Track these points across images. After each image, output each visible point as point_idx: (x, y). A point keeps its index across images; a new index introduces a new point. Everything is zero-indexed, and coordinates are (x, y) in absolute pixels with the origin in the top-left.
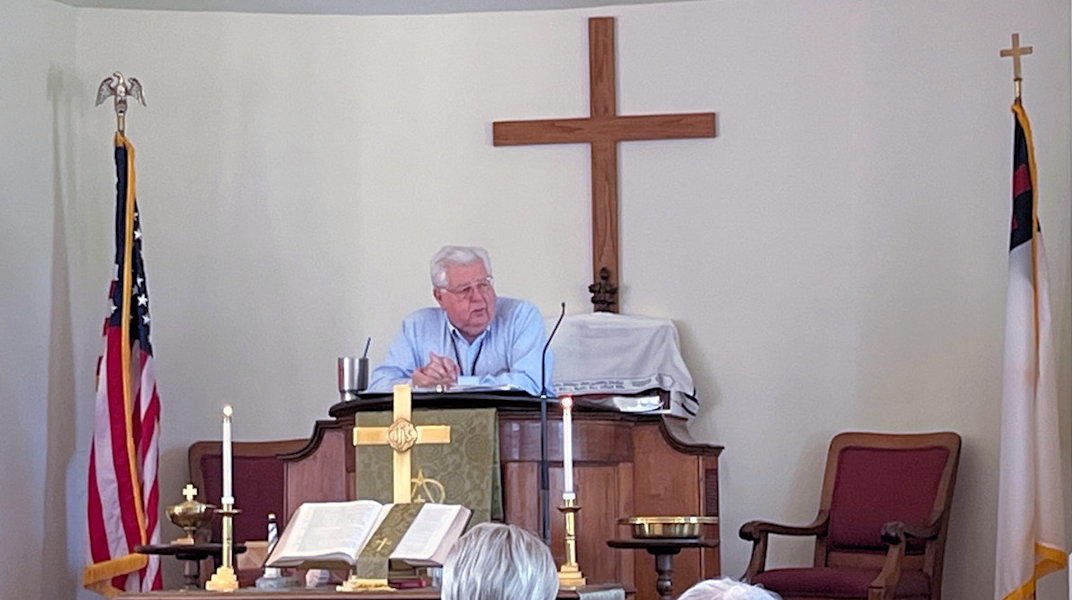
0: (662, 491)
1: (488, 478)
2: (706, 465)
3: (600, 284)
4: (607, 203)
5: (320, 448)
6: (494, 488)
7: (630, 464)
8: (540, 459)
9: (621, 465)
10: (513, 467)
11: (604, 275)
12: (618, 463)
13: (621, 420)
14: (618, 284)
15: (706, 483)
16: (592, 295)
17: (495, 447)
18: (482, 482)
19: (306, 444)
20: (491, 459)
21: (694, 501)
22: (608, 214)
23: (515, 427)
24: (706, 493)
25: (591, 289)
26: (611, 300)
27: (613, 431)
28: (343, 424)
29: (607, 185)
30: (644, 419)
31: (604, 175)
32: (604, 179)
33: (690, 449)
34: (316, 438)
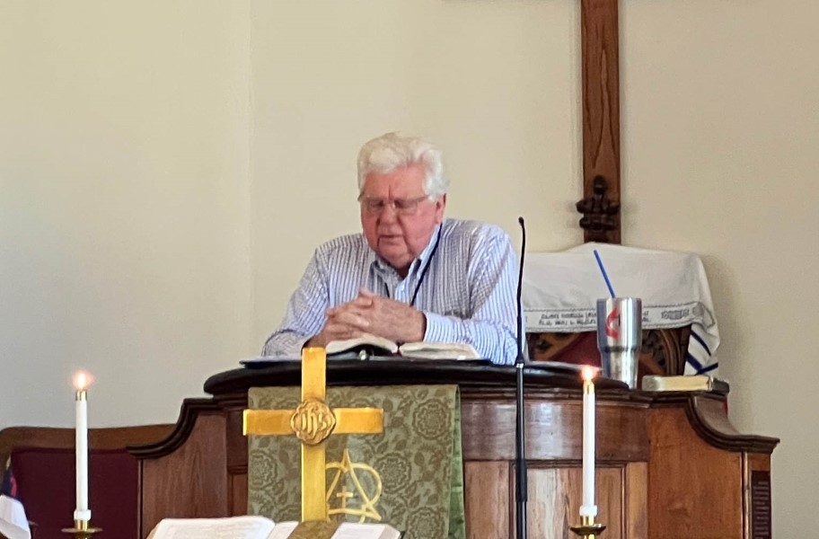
0: (689, 504)
2: (753, 466)
3: (593, 199)
4: (604, 83)
5: (189, 438)
7: (646, 463)
8: (514, 456)
9: (631, 466)
11: (599, 186)
12: (625, 463)
13: (632, 399)
14: (619, 200)
15: (753, 491)
16: (582, 216)
19: (171, 432)
21: (736, 515)
22: (605, 94)
23: (475, 409)
24: (754, 507)
25: (581, 207)
26: (611, 223)
27: (619, 416)
28: (226, 405)
29: (604, 56)
30: (664, 399)
31: (600, 43)
32: (600, 49)
33: (732, 443)
34: (185, 423)
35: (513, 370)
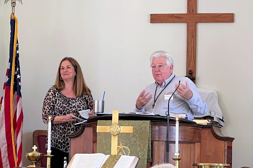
0: (211, 155)
1: (147, 147)
2: (228, 145)
3: (189, 76)
4: (192, 46)
6: (149, 150)
7: (200, 143)
8: (166, 140)
9: (196, 144)
10: (155, 143)
11: (191, 73)
12: (195, 143)
13: (197, 127)
14: (195, 76)
15: (227, 151)
17: (149, 135)
18: (144, 148)
20: (148, 139)
22: (193, 49)
23: (157, 128)
27: (193, 131)
28: (92, 125)
29: (192, 39)
30: (205, 127)
31: (191, 35)
32: (191, 37)
33: (222, 138)
34: (82, 130)
35: (167, 118)
